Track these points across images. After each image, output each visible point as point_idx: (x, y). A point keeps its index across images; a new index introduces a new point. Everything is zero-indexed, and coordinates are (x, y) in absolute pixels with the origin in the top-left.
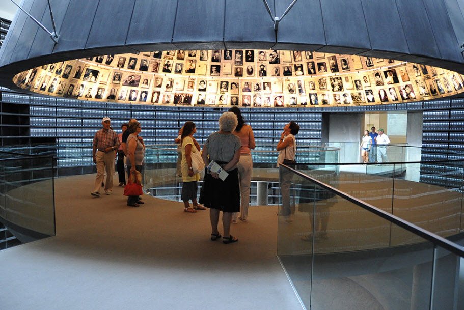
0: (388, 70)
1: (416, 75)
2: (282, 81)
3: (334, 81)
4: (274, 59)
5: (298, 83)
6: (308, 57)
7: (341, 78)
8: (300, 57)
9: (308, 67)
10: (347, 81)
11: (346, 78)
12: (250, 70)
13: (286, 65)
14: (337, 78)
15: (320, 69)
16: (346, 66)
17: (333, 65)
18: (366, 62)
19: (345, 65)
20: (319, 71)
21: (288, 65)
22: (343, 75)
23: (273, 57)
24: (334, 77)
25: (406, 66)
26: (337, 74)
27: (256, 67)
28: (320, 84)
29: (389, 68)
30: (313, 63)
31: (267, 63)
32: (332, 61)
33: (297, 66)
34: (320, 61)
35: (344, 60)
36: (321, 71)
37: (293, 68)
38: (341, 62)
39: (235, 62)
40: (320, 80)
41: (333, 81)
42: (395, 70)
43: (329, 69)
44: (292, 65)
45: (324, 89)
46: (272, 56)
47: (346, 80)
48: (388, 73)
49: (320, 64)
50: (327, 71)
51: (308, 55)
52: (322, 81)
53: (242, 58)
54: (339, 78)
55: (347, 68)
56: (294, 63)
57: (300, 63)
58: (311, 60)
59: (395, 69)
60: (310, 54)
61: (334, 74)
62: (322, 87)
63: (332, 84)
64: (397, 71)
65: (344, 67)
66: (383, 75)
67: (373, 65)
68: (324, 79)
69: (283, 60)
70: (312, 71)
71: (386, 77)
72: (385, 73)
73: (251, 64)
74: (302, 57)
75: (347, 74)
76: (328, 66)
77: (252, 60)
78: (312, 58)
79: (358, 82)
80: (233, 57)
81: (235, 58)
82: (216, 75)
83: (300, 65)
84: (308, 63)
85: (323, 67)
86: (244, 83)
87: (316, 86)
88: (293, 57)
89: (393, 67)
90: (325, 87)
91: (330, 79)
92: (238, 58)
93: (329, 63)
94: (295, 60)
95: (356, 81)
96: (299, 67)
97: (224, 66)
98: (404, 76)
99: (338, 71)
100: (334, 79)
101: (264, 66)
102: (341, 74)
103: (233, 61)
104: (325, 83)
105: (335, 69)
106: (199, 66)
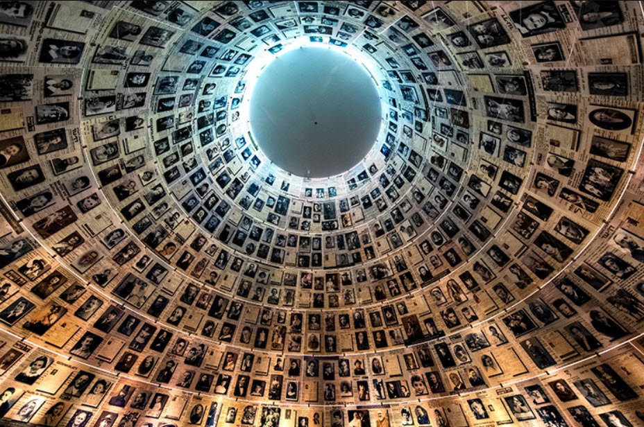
0: (356, 409)
1: (405, 422)
2: (189, 398)
3: (268, 414)
4: (195, 357)
5: (212, 406)
6: (244, 368)
7: (279, 411)
8: (233, 366)
9: (238, 383)
10: (288, 417)
11: (287, 411)
12: (148, 365)
13: (208, 373)
14: (274, 409)
15: (254, 390)
16: (294, 393)
17: (275, 388)
18: (325, 393)
19: (292, 391)
20: (252, 392)
21: (210, 373)
22: (284, 406)
23: (194, 354)
24: (270, 407)
25: (388, 409)
26: (277, 402)
27: (160, 361)
28: (245, 414)
29: (358, 407)
30: (248, 378)
31: (182, 360)
32: (275, 382)
33: (224, 377)
34: (258, 378)
35: (294, 384)
36: (254, 393)
37: (216, 379)
38: (289, 386)
39: (134, 341)
40: (248, 407)
41: (266, 413)
42: (368, 412)
43: (267, 392)
44: (217, 374)
45: (248, 423)
46: (193, 352)
47: (286, 414)
48: (355, 414)
49: (257, 383)
50: (262, 396)
51: (246, 365)
52: (250, 410)
53: (147, 339)
54: (277, 410)
55: (294, 397)
56: (221, 372)
57: (229, 373)
58: (246, 374)
59: (369, 410)
60: (248, 365)
61: (271, 402)
62: (245, 421)
63: (262, 418)
64: (370, 413)
65: (290, 394)
66: (346, 416)
67: (334, 400)
68: (254, 407)
69: (207, 363)
70: (242, 390)
71: (351, 419)
72: (351, 413)
73: (155, 354)
74: (237, 365)
75: (291, 406)
76: (267, 387)
77: (161, 350)
78: (250, 371)
79: (304, 420)
80: (135, 334)
81: (137, 336)
82: (83, 354)
83: (227, 377)
84: (240, 377)
85: (259, 389)
86: (121, 386)
87: (237, 417)
88: (222, 362)
89: (365, 407)
90: (250, 421)
91: (264, 408)
92: (142, 337)
93: (271, 384)
94: (223, 368)
95: (301, 419)
96: (225, 379)
97: (109, 343)
98: (381, 422)
99: (279, 399)
100: (269, 410)
101: (173, 364)
102: (282, 404)
103: (131, 339)
104: (253, 415)
105: (276, 395)
106: (64, 325)
